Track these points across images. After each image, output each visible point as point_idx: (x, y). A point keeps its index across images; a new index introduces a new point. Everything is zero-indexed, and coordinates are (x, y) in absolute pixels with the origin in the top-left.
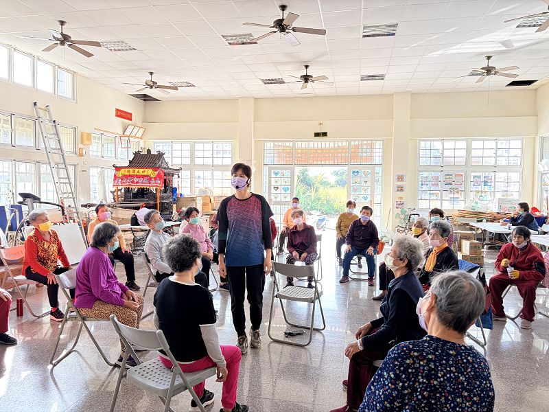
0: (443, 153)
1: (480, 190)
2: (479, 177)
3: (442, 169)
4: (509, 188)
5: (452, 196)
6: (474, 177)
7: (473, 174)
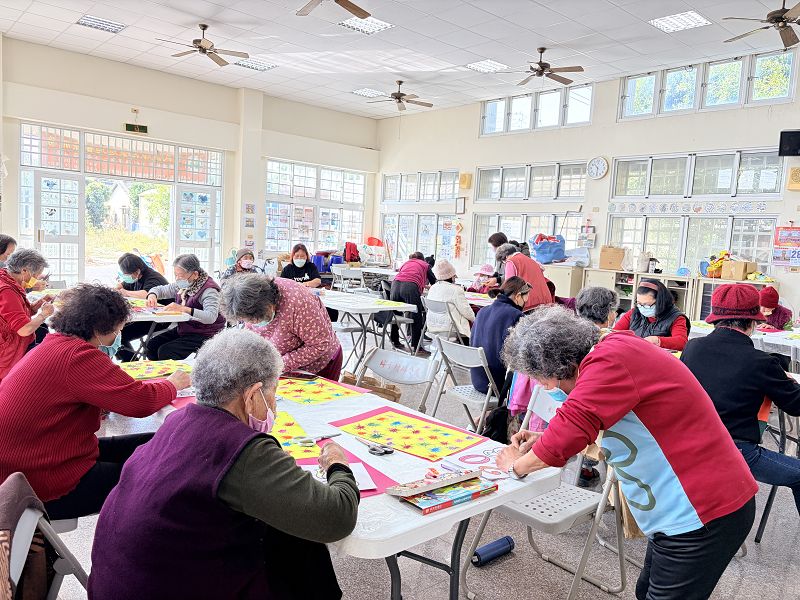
1: (328, 229)
2: (327, 214)
3: (291, 201)
5: (301, 235)
6: (323, 213)
7: (322, 210)
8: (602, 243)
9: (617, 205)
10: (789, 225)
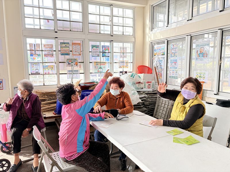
0: (55, 14)
1: (99, 61)
2: (97, 47)
3: (56, 35)
4: (125, 59)
5: (70, 68)
6: (93, 46)
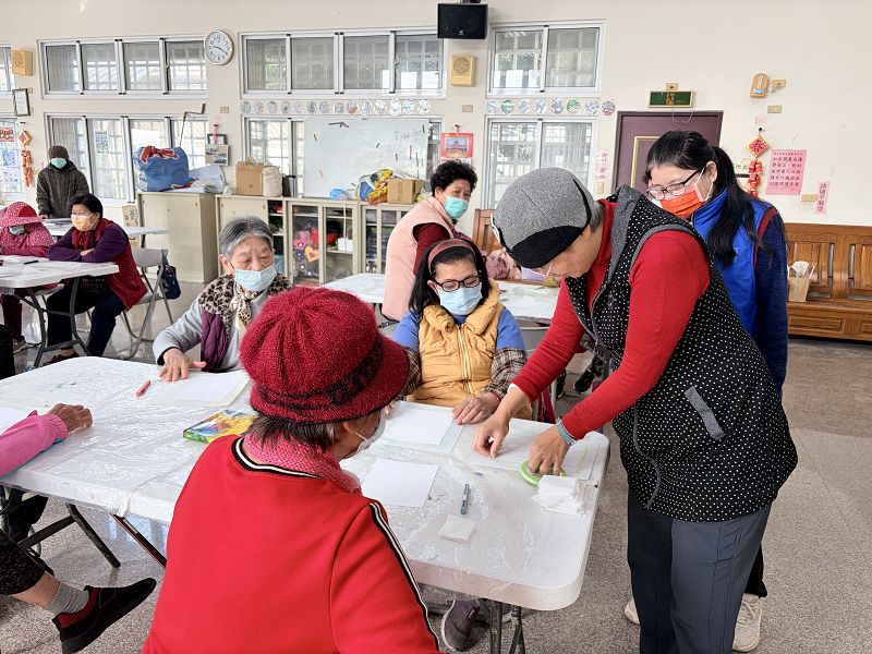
8: (238, 157)
9: (252, 104)
10: (455, 131)
